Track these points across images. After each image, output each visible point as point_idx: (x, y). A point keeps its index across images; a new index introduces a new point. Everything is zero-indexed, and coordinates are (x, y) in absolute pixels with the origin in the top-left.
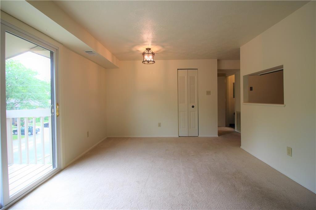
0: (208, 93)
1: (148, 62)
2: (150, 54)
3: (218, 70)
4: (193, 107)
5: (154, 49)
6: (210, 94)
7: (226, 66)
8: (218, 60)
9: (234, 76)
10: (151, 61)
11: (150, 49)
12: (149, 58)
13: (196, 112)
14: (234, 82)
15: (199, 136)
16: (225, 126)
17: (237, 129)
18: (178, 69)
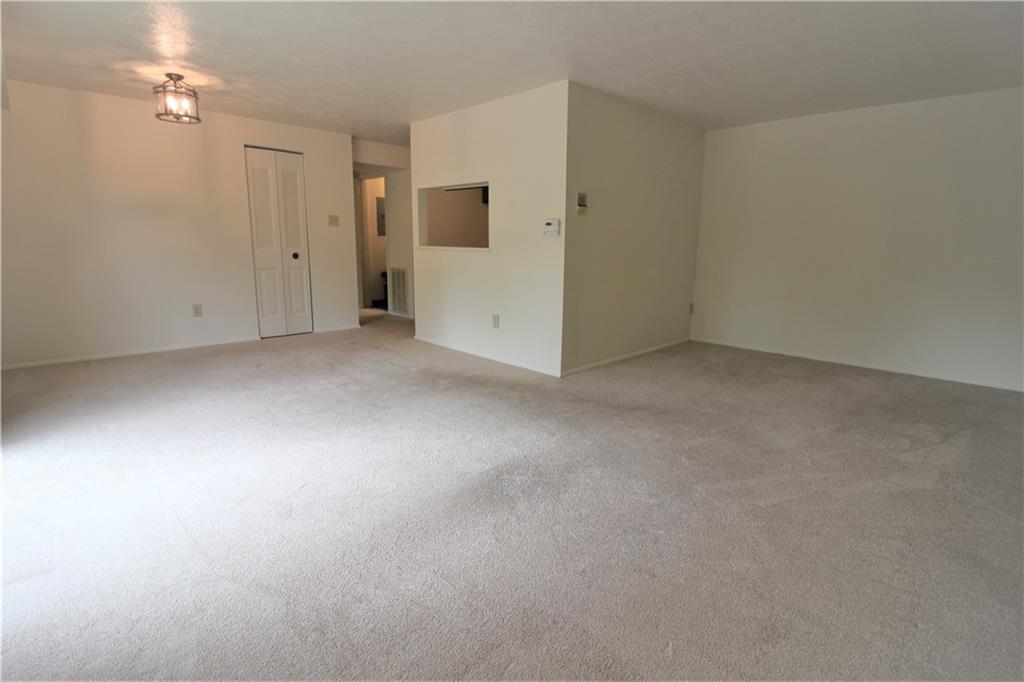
0: (334, 221)
1: (178, 117)
2: (181, 93)
3: (356, 164)
4: (296, 256)
5: (195, 79)
6: (338, 225)
7: (372, 155)
8: (353, 138)
9: (382, 179)
10: (187, 116)
11: (180, 78)
12: (179, 105)
13: (305, 272)
14: (382, 195)
15: (315, 331)
16: (370, 304)
17: (395, 309)
18: (246, 146)
